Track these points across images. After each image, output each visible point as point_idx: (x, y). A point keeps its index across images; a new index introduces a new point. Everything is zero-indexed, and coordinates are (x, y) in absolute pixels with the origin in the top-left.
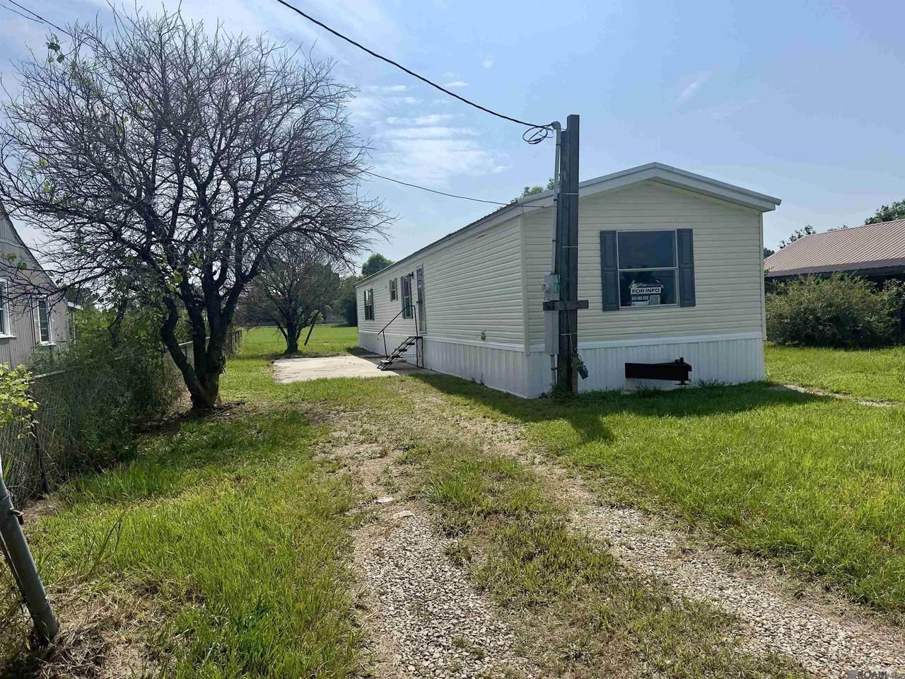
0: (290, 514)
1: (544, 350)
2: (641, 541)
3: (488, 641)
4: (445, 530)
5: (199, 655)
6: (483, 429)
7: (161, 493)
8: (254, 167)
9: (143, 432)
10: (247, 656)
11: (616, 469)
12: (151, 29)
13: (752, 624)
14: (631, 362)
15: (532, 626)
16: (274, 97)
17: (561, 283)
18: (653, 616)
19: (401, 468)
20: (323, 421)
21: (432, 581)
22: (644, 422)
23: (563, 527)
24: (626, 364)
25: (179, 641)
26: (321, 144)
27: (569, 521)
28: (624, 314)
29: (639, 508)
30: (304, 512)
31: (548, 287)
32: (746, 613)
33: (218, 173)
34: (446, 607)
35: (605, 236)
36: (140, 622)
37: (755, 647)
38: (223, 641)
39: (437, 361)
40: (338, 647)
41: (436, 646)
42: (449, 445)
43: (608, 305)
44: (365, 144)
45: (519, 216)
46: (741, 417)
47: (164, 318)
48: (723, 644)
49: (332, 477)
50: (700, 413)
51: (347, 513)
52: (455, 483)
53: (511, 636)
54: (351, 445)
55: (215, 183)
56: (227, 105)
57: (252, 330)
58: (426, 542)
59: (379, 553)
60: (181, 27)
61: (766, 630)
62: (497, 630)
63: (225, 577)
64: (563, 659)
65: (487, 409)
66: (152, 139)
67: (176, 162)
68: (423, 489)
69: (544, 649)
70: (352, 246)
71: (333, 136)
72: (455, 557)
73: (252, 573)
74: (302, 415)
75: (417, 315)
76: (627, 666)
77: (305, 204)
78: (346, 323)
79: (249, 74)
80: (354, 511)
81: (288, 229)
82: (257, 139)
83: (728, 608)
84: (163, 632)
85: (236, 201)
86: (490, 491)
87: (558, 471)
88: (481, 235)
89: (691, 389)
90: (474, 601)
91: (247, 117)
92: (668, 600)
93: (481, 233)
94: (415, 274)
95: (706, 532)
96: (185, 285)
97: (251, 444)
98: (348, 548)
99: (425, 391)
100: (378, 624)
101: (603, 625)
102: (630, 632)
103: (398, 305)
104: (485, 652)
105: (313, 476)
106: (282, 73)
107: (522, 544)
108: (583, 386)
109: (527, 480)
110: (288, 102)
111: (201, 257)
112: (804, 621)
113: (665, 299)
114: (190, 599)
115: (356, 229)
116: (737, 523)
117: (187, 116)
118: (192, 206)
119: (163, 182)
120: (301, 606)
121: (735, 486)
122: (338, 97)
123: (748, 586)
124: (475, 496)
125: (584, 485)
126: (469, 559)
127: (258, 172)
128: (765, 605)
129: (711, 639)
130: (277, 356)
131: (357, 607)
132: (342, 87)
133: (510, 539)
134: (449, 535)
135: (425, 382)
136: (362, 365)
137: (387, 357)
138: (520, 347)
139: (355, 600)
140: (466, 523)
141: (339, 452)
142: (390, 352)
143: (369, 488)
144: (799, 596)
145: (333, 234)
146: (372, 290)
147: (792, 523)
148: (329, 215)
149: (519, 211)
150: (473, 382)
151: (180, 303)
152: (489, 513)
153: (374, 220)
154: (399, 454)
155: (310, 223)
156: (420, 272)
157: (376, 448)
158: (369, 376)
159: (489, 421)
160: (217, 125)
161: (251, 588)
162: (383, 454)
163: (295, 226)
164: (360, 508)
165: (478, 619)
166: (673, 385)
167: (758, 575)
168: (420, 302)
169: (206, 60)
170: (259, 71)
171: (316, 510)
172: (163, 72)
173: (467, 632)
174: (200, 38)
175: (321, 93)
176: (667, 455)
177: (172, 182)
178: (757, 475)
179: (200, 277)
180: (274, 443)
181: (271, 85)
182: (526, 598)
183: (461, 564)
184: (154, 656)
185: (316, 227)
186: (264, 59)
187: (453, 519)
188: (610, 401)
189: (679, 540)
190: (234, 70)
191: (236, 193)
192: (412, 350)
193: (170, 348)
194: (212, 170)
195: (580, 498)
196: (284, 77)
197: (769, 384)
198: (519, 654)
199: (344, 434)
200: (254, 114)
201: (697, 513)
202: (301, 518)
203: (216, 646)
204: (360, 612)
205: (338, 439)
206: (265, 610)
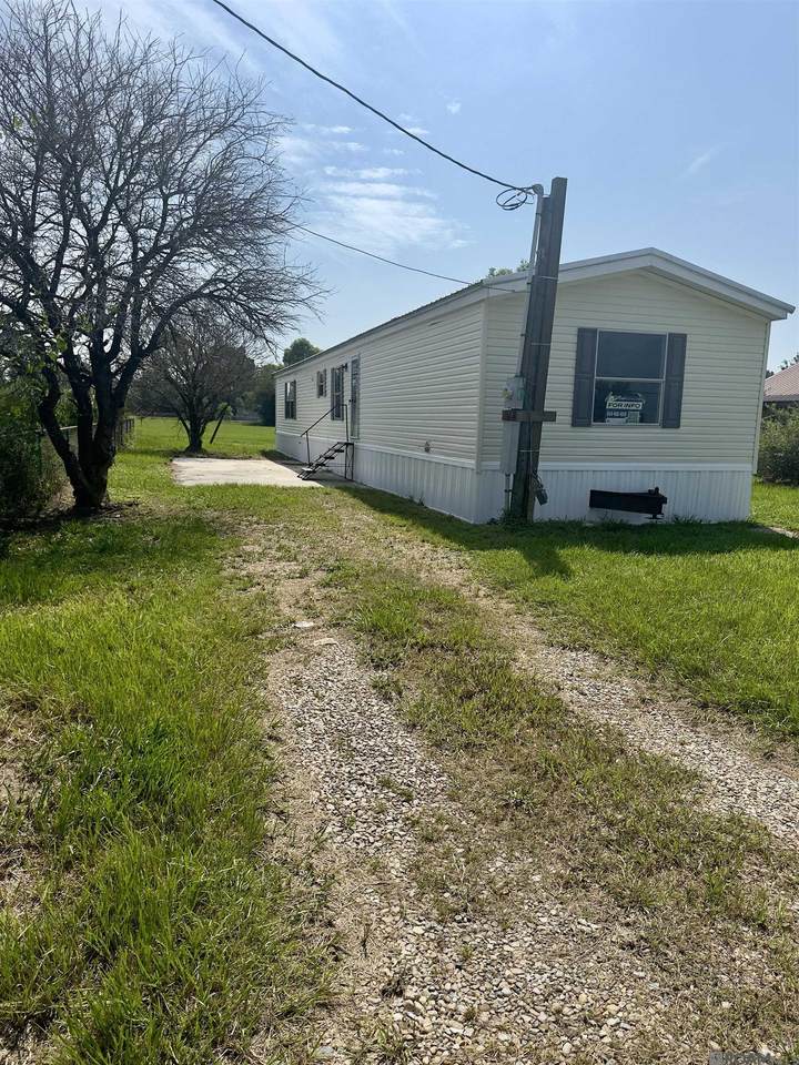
0: (192, 633)
1: (498, 468)
2: (595, 687)
3: (418, 782)
4: (372, 662)
5: (87, 779)
6: (421, 554)
7: (39, 599)
8: (160, 212)
9: (18, 529)
10: (143, 783)
11: (572, 608)
12: (33, 16)
13: (715, 782)
14: (598, 489)
15: (468, 769)
16: (188, 122)
17: (525, 388)
18: (605, 767)
19: (324, 591)
20: (233, 532)
21: (357, 715)
22: (606, 557)
23: (508, 666)
24: (592, 491)
25: (62, 763)
26: (244, 189)
27: (514, 660)
28: (596, 432)
29: (595, 651)
30: (209, 631)
31: (510, 391)
32: (709, 770)
33: (114, 216)
34: (371, 743)
35: (583, 334)
36: (16, 740)
37: (717, 807)
38: (115, 766)
39: (370, 473)
40: (247, 780)
41: (359, 784)
42: (381, 569)
43: (578, 420)
44: (299, 194)
45: (483, 300)
46: (718, 560)
47: (43, 393)
48: (681, 802)
49: (243, 595)
50: (672, 552)
51: (260, 636)
52: (387, 612)
53: (444, 779)
54: (266, 561)
55: (110, 229)
56: (128, 128)
57: (147, 420)
58: (351, 673)
59: (297, 682)
60: (72, 17)
61: (730, 789)
62: (428, 771)
63: (117, 697)
64: (502, 807)
65: (427, 532)
66: (32, 165)
67: (62, 197)
68: (350, 615)
69: (480, 794)
70: (275, 323)
71: (260, 179)
72: (383, 691)
73: (148, 694)
74: (208, 523)
75: (349, 416)
76: (574, 818)
77: (221, 263)
78: (259, 421)
79: (157, 89)
80: (269, 634)
81: (198, 294)
82: (164, 176)
83: (688, 764)
84: (44, 752)
85: (134, 254)
86: (427, 622)
87: (504, 605)
88: (434, 322)
89: (661, 525)
90: (402, 739)
91: (153, 145)
92: (622, 751)
93: (433, 319)
94: (349, 365)
95: (669, 682)
96: (68, 355)
97: (146, 551)
98: (261, 673)
99: (353, 507)
100: (293, 757)
101: (550, 774)
102: (578, 783)
103: (325, 404)
104: (414, 793)
105: (219, 593)
106: (200, 91)
107: (460, 681)
108: (540, 512)
109: (469, 613)
110: (205, 131)
111: (90, 321)
112: (772, 783)
113: (646, 418)
114: (74, 719)
115: (282, 301)
116: (706, 675)
117: (77, 137)
118: (80, 257)
119: (44, 222)
120: (207, 733)
121: (707, 634)
122: (269, 130)
123: (713, 743)
124: (410, 626)
125: (534, 623)
126: (400, 693)
127: (164, 218)
128: (730, 763)
129: (668, 794)
130: (177, 454)
131: (270, 738)
132: (275, 116)
133: (447, 676)
134: (377, 667)
135: (355, 497)
136: (279, 472)
137: (310, 465)
138: (471, 463)
139: (268, 730)
140: (397, 656)
141: (250, 568)
142: (314, 458)
143: (287, 611)
144: (769, 756)
145: (252, 305)
146: (295, 382)
147: (769, 678)
148: (249, 281)
149: (482, 295)
150: (411, 501)
151: (62, 376)
152: (424, 647)
153: (303, 292)
154: (321, 575)
155: (225, 288)
156: (356, 363)
157: (293, 566)
158: (288, 485)
159: (427, 546)
160: (115, 152)
161: (148, 710)
162: (304, 574)
163: (207, 291)
164: (275, 631)
165: (408, 758)
166: (643, 518)
167: (725, 732)
168: (354, 401)
169: (103, 65)
170: (170, 86)
171: (224, 629)
172: (49, 77)
173: (394, 771)
174: (97, 34)
175: (246, 120)
176: (631, 596)
177: (55, 223)
178: (732, 624)
179: (88, 346)
180: (174, 553)
181: (185, 105)
182: (463, 740)
183: (391, 699)
184: (33, 778)
185: (232, 294)
186: (177, 71)
187: (382, 650)
188: (571, 532)
189: (637, 688)
190: (139, 83)
191: (135, 244)
192: (340, 458)
193: (50, 432)
194: (106, 211)
195: (528, 636)
196: (202, 96)
197: (752, 525)
198: (452, 798)
199: (258, 549)
200: (162, 143)
201: (661, 661)
202: (206, 637)
203: (106, 770)
204: (273, 743)
205: (249, 554)
206: (164, 735)
